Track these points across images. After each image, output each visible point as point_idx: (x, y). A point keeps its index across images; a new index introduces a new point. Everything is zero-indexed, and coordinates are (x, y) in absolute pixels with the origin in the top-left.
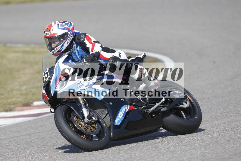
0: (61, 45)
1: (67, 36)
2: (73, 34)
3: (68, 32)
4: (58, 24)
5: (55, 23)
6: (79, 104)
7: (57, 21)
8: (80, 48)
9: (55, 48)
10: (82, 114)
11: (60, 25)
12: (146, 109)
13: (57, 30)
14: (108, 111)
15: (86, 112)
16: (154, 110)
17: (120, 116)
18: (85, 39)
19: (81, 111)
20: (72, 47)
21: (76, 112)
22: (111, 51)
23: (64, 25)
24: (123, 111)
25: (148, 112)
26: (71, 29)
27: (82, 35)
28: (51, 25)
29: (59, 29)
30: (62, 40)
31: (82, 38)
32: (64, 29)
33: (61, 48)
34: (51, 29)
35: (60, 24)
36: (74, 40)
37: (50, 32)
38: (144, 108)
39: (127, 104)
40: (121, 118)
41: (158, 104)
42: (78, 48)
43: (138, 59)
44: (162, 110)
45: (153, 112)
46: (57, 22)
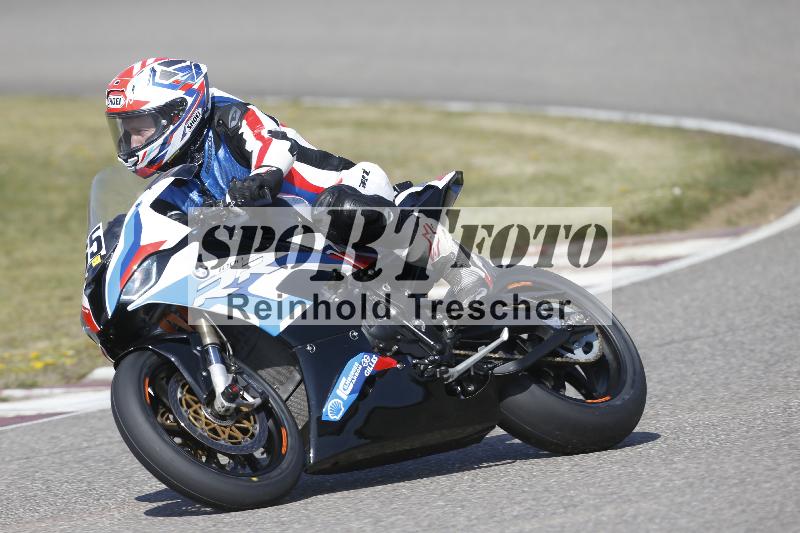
0: (161, 141)
1: (183, 110)
2: (203, 104)
3: (187, 98)
4: (153, 71)
5: (144, 65)
6: (198, 348)
7: (153, 59)
8: (226, 152)
9: (140, 150)
10: (208, 383)
11: (158, 74)
12: (439, 366)
13: (149, 91)
14: (301, 372)
15: (220, 378)
16: (468, 370)
17: (344, 390)
18: (244, 122)
19: (204, 374)
20: (201, 148)
21: (186, 375)
22: (336, 163)
23: (176, 74)
24: (352, 373)
25: (445, 376)
26: (196, 87)
27: (234, 109)
28: (129, 73)
29: (154, 84)
30: (164, 122)
31: (233, 119)
32: (174, 86)
33: (159, 152)
34: (130, 87)
35: (159, 69)
36: (206, 123)
37: (126, 97)
38: (431, 362)
39: (369, 351)
40: (345, 398)
41: (483, 351)
42: (221, 153)
43: (432, 191)
44: (496, 370)
45: (465, 377)
46: (150, 61)
